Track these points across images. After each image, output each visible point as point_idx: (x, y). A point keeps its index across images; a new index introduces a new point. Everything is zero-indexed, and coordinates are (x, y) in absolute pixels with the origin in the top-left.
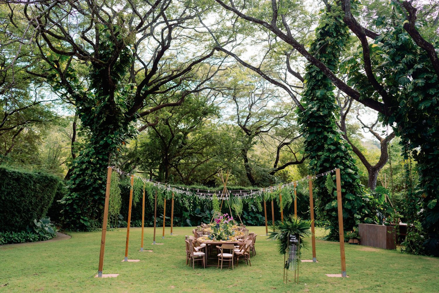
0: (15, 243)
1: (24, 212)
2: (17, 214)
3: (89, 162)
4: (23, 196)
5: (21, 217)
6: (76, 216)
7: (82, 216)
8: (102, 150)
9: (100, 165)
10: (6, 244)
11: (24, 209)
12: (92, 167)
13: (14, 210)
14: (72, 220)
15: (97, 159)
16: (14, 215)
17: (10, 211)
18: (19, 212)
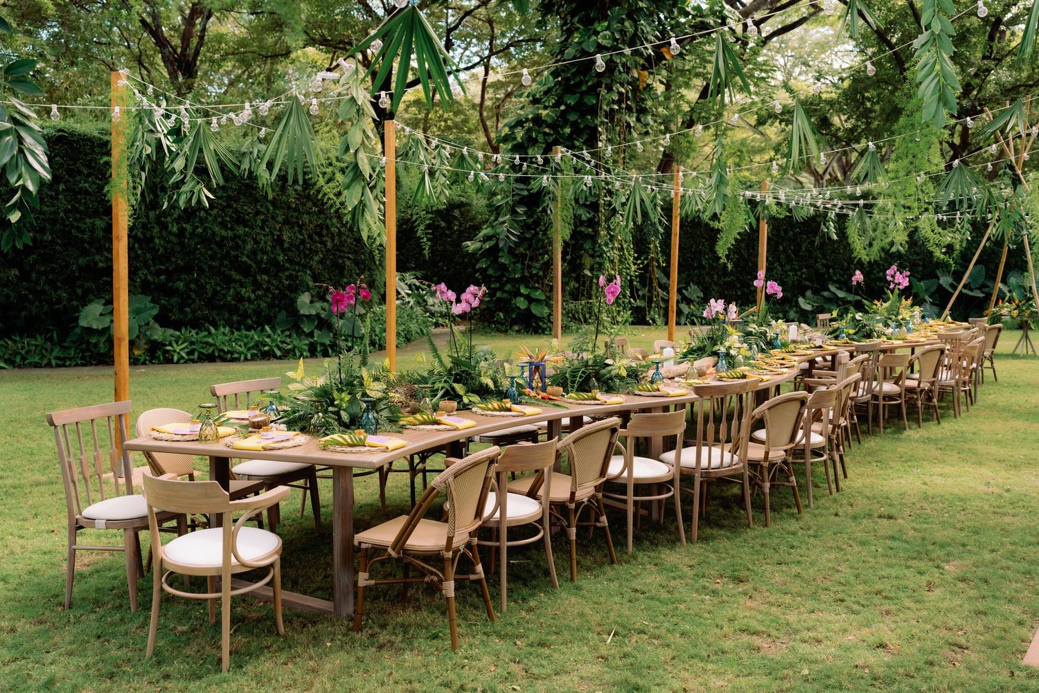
0: (224, 360)
1: (266, 271)
2: (238, 277)
3: (537, 120)
4: (241, 221)
5: (257, 285)
6: (508, 287)
7: (527, 287)
8: (577, 79)
9: (574, 125)
10: (193, 361)
11: (258, 263)
12: (545, 134)
13: (221, 265)
14: (499, 299)
15: (563, 108)
16: (228, 281)
17: (211, 267)
18: (245, 270)
